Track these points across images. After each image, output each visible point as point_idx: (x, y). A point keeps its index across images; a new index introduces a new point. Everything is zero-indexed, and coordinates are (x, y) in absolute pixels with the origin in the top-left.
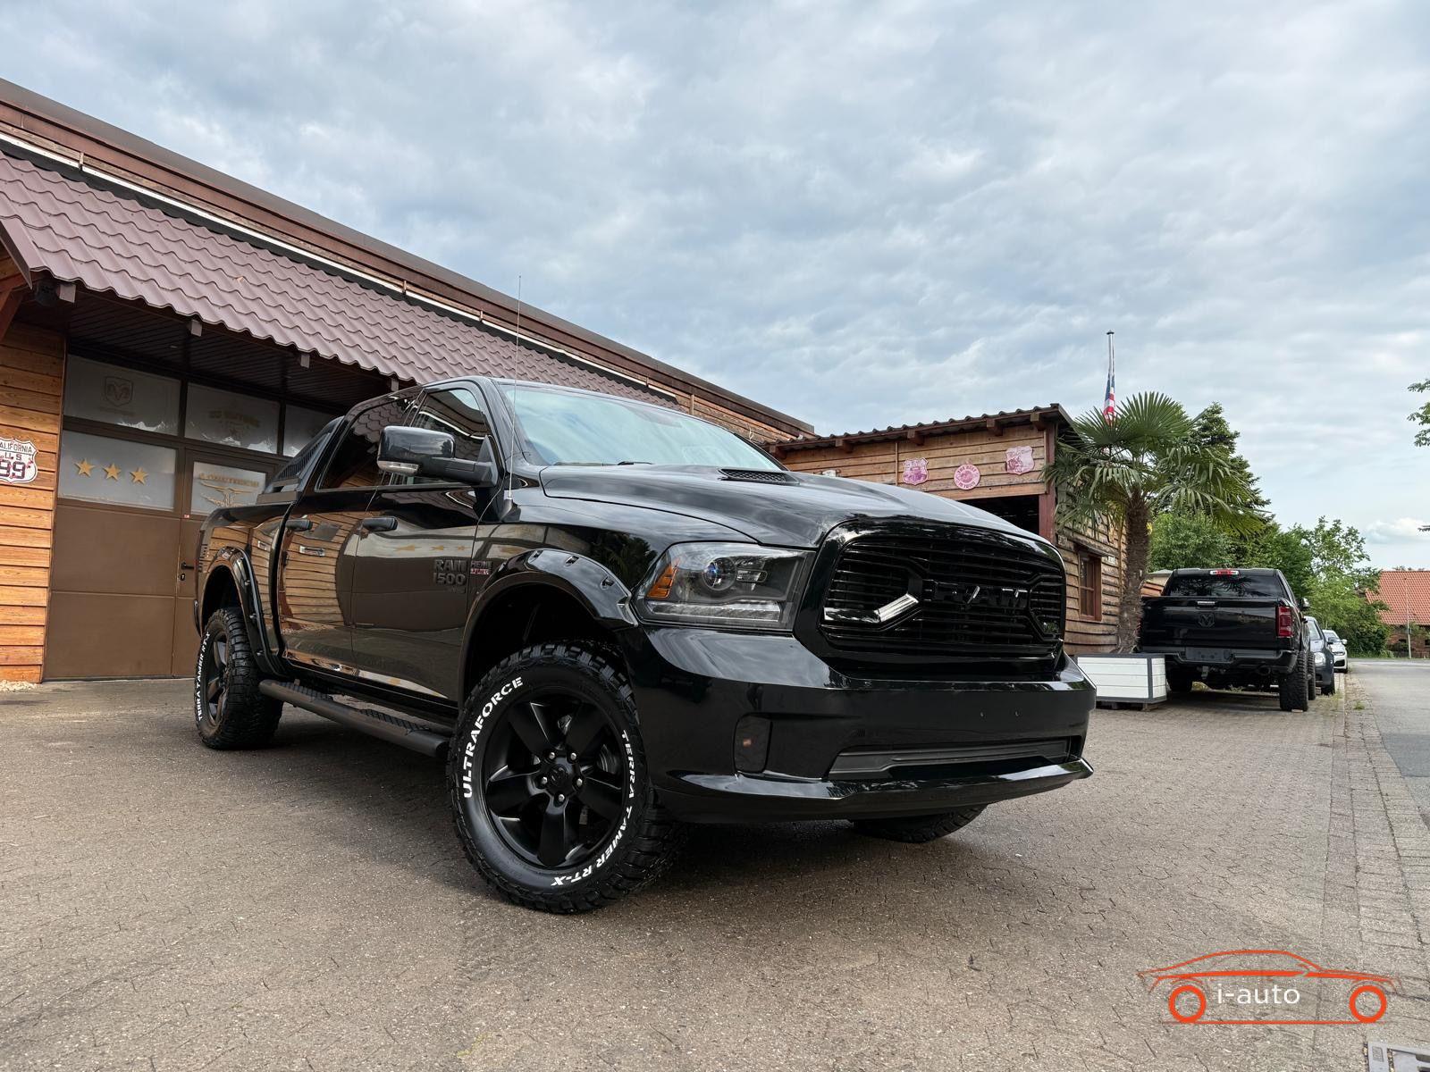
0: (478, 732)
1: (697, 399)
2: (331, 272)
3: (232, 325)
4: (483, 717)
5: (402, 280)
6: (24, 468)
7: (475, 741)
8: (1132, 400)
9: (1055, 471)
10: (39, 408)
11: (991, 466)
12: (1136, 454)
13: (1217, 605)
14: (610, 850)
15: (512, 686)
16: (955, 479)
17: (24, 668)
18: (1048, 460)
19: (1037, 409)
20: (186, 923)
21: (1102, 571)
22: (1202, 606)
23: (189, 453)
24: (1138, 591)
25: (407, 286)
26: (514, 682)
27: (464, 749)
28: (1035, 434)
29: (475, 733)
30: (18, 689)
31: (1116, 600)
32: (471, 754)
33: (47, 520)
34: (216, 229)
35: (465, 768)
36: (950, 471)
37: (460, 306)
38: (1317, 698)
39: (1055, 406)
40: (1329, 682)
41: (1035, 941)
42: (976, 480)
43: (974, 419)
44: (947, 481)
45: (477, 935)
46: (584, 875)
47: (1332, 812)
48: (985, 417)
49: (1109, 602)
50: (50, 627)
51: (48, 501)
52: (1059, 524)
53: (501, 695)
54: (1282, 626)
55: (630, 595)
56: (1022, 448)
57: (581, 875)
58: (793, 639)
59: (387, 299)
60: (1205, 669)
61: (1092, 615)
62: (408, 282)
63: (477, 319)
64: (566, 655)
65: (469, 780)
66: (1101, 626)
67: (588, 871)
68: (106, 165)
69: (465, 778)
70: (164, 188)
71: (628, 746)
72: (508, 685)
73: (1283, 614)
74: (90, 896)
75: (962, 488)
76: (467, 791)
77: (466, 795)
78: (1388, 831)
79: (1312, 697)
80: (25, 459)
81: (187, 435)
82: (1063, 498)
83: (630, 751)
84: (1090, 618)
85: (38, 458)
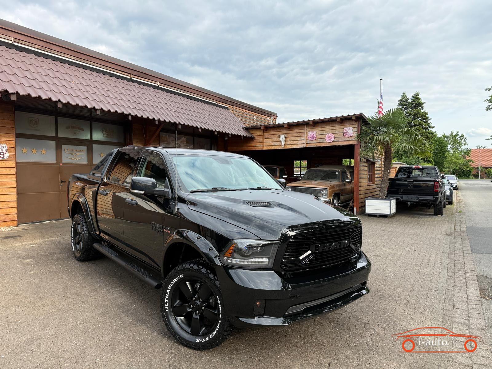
0: (169, 290)
1: (235, 107)
2: (105, 73)
3: (72, 103)
4: (170, 286)
5: (130, 74)
6: (4, 154)
7: (168, 293)
8: (387, 111)
9: (361, 135)
10: (7, 132)
11: (338, 134)
12: (388, 130)
13: (414, 181)
14: (214, 333)
15: (180, 277)
16: (326, 139)
17: (11, 222)
18: (358, 133)
19: (355, 115)
20: (81, 363)
21: (376, 166)
22: (409, 181)
23: (60, 142)
24: (387, 177)
25: (132, 76)
26: (180, 276)
27: (165, 296)
28: (354, 122)
29: (168, 291)
30: (10, 230)
31: (380, 175)
32: (167, 298)
33: (14, 171)
34: (63, 61)
35: (166, 302)
36: (324, 136)
37: (151, 81)
38: (447, 206)
39: (361, 114)
40: (451, 201)
41: (350, 352)
42: (333, 139)
43: (333, 118)
44: (323, 139)
45: (173, 363)
46: (206, 340)
47: (448, 275)
48: (337, 117)
49: (378, 176)
50: (18, 207)
51: (13, 164)
52: (362, 154)
53: (176, 280)
54: (435, 188)
55: (218, 255)
56: (349, 128)
57: (205, 340)
58: (273, 272)
59: (125, 82)
60: (409, 203)
61: (372, 182)
62: (132, 75)
63: (157, 85)
64: (197, 269)
65: (167, 306)
66: (374, 186)
67: (207, 339)
68: (22, 41)
69: (166, 305)
70: (43, 48)
71: (219, 301)
72: (179, 277)
73: (436, 184)
74: (49, 350)
75: (328, 142)
76: (167, 309)
77: (167, 310)
78: (465, 285)
79: (445, 207)
80: (4, 151)
81: (59, 135)
82: (363, 145)
83: (219, 303)
84: (371, 183)
85: (8, 150)
